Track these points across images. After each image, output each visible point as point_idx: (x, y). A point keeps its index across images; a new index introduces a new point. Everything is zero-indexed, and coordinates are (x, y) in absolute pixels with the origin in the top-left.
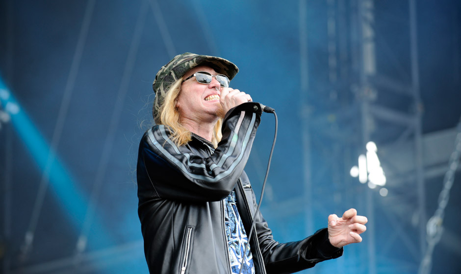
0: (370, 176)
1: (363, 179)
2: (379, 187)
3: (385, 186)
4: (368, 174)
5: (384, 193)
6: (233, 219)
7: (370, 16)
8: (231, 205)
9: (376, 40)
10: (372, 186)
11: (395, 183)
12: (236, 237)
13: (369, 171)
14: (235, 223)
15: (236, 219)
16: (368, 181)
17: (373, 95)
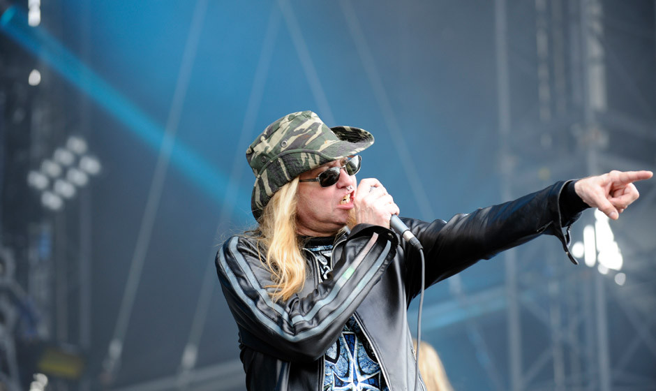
0: (600, 256)
1: (590, 261)
2: (614, 272)
3: (622, 270)
4: (597, 253)
5: (620, 280)
6: (346, 355)
7: (597, 27)
8: (343, 336)
9: (607, 61)
10: (603, 270)
11: (636, 265)
12: (349, 383)
13: (599, 249)
14: (349, 362)
15: (350, 354)
16: (597, 263)
17: (602, 140)
